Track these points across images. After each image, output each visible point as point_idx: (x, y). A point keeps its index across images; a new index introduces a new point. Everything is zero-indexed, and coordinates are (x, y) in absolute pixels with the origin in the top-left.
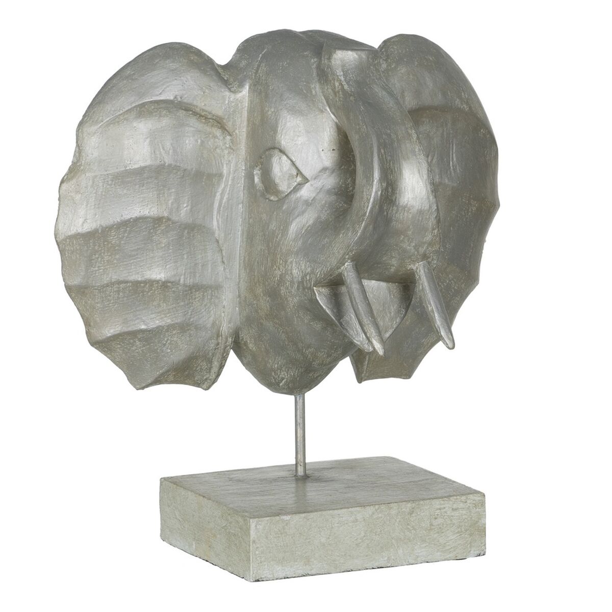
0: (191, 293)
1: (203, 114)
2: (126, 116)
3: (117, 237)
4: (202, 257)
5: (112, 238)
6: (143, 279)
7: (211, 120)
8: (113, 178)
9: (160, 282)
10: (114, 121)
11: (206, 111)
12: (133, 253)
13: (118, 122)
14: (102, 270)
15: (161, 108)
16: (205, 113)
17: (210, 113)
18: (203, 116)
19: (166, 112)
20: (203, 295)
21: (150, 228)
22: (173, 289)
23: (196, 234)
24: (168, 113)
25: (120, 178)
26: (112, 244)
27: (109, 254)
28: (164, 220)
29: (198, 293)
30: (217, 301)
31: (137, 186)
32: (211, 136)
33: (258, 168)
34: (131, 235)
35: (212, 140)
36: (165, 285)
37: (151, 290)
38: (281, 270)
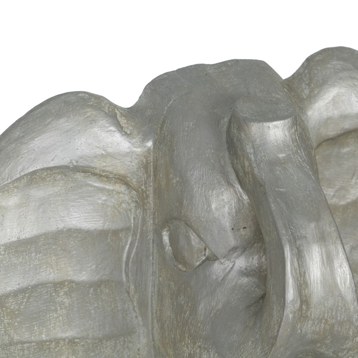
0: (102, 344)
1: (104, 174)
2: (15, 185)
3: (16, 304)
4: (112, 309)
5: (10, 304)
6: (48, 338)
7: (113, 179)
8: (6, 248)
9: (67, 340)
10: (3, 190)
11: (107, 172)
12: (35, 315)
13: (8, 191)
14: (3, 332)
15: (55, 173)
16: (106, 173)
17: (111, 173)
18: (104, 176)
19: (62, 176)
20: (115, 343)
21: (52, 292)
22: (82, 344)
23: (104, 289)
24: (64, 177)
25: (13, 248)
26: (10, 309)
27: (9, 318)
28: (66, 283)
29: (109, 342)
30: (130, 345)
31: (33, 254)
32: (114, 192)
33: (166, 229)
34: (30, 300)
35: (116, 196)
36: (72, 342)
37: (57, 347)
38: (190, 349)
